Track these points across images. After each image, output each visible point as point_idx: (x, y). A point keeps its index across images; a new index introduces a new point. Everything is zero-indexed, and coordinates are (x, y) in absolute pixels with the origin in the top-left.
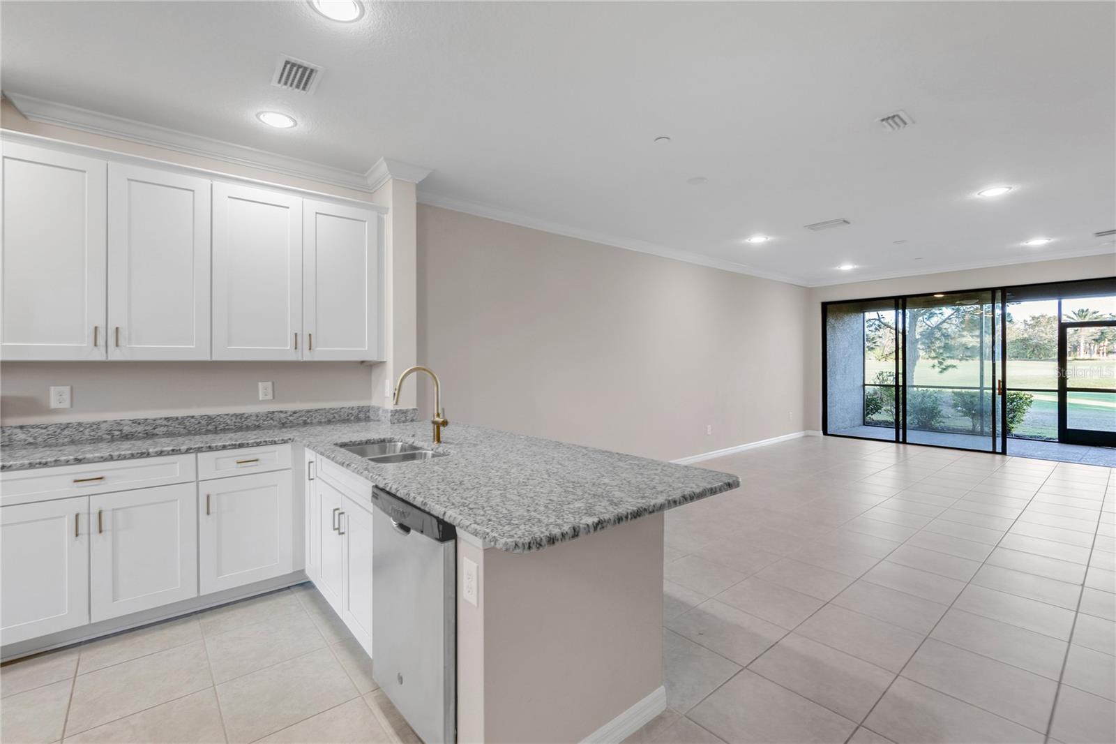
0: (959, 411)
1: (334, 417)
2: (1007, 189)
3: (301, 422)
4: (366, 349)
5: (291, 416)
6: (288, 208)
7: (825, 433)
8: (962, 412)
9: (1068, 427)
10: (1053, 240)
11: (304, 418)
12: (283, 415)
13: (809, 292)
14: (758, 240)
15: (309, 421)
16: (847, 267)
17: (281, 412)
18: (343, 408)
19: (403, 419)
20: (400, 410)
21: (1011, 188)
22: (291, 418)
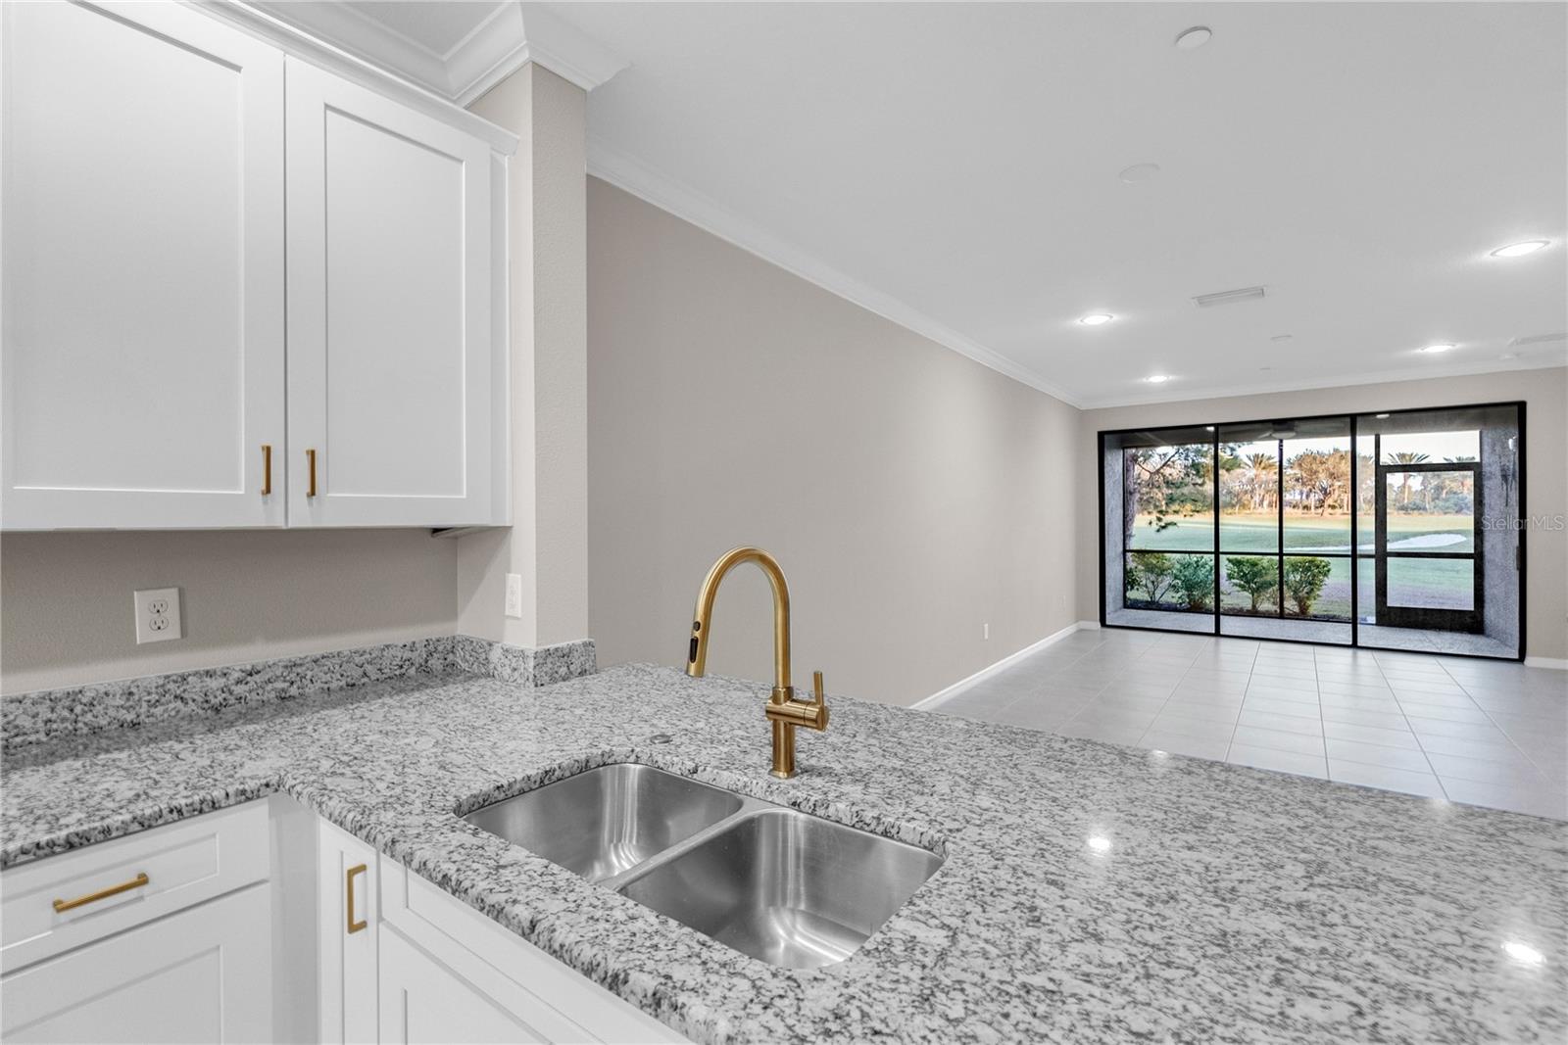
0: (1236, 585)
1: (365, 674)
2: (1541, 245)
3: (273, 695)
4: (464, 496)
5: (239, 682)
6: (238, 69)
7: (1103, 623)
8: (1240, 586)
9: (1389, 605)
10: (1459, 346)
11: (280, 685)
12: (214, 684)
13: (1080, 416)
14: (1096, 319)
15: (294, 691)
16: (1158, 379)
17: (209, 674)
18: (387, 646)
19: (563, 670)
20: (556, 650)
21: (1547, 243)
22: (239, 690)
